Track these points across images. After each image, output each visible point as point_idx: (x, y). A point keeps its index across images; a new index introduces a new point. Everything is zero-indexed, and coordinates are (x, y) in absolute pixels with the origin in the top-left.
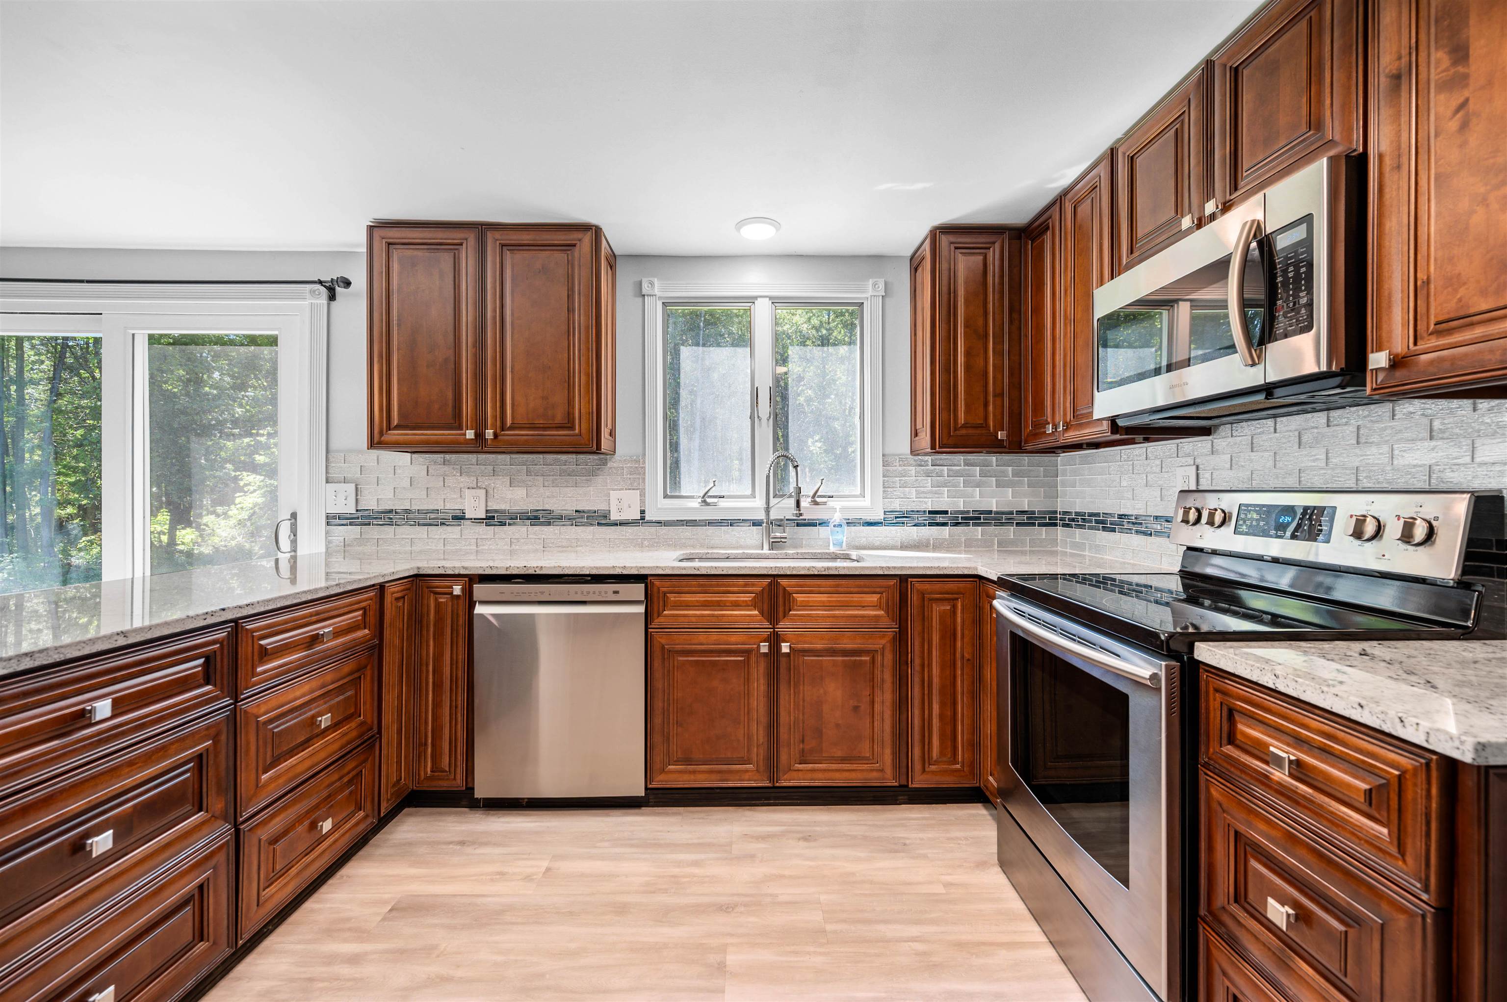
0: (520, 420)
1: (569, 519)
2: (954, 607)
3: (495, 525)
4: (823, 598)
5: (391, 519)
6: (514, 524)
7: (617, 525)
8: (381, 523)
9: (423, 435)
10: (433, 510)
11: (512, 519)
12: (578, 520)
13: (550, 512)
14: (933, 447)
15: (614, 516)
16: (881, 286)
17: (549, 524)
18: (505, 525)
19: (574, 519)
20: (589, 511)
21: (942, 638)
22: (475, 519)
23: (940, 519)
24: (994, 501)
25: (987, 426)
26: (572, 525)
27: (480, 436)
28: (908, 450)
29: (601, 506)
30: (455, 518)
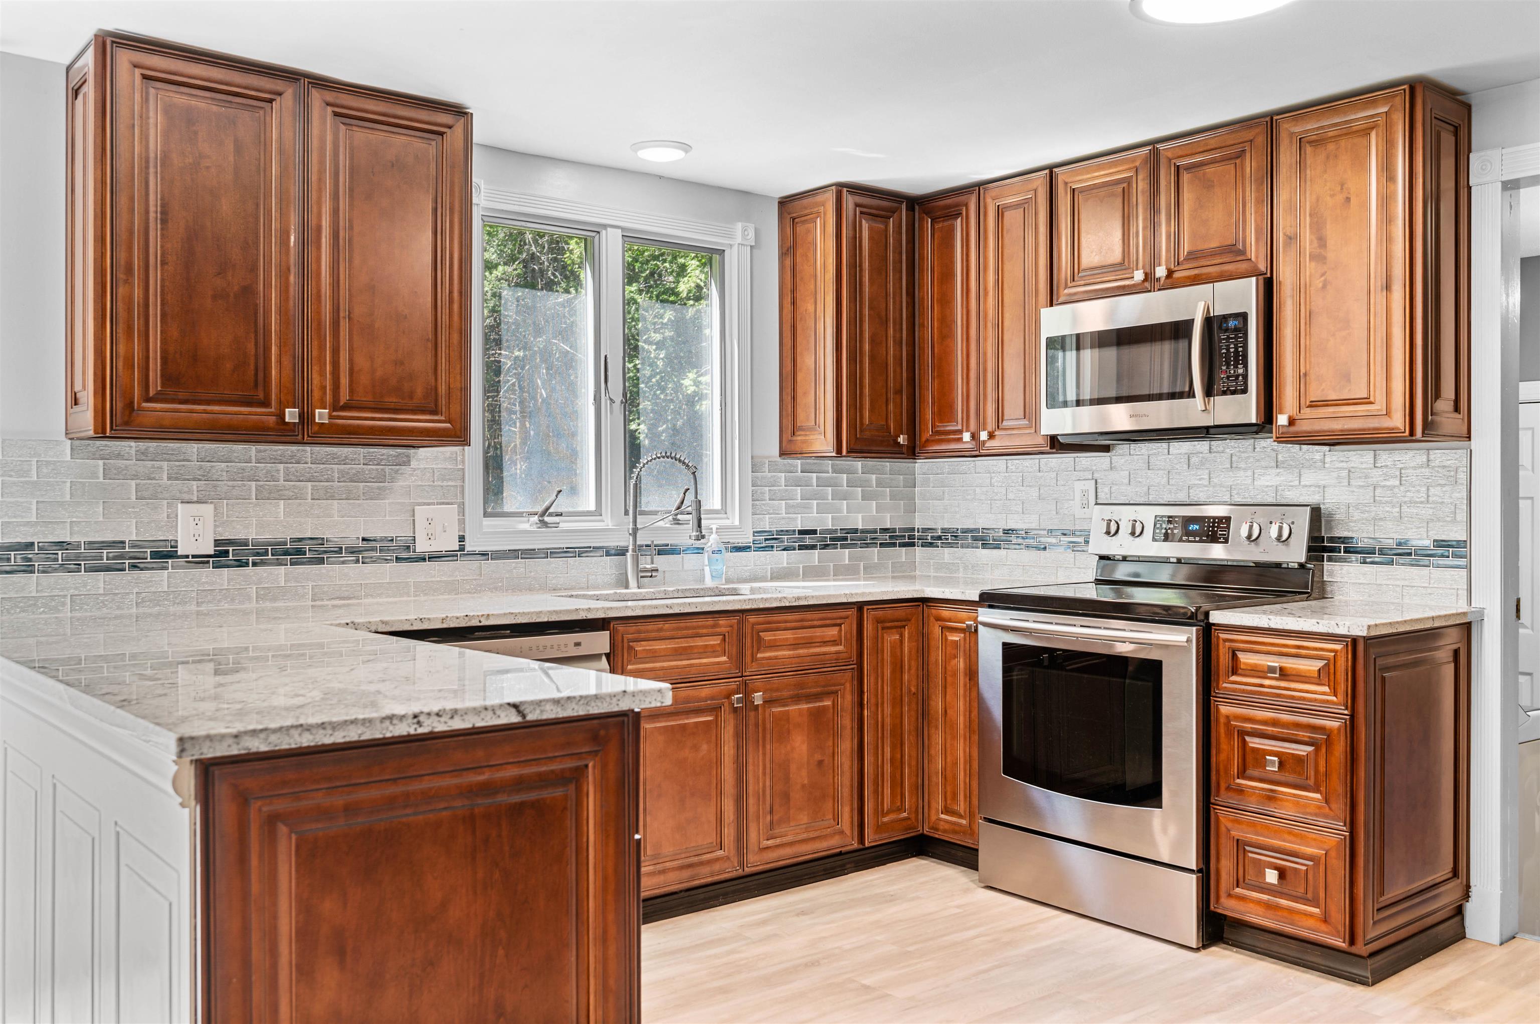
0: (363, 397)
1: (352, 553)
2: (902, 635)
3: (228, 566)
4: (789, 635)
5: (30, 560)
6: (263, 563)
7: (424, 559)
8: (8, 568)
9: (206, 412)
10: (114, 542)
11: (258, 554)
12: (366, 554)
13: (321, 541)
14: (839, 451)
15: (422, 547)
16: (751, 234)
17: (321, 561)
18: (247, 564)
19: (360, 552)
20: (383, 539)
21: (893, 672)
22: (193, 556)
23: (808, 540)
24: (860, 516)
25: (888, 428)
26: (357, 561)
27: (306, 418)
28: (777, 453)
29: (401, 532)
30: (156, 555)
